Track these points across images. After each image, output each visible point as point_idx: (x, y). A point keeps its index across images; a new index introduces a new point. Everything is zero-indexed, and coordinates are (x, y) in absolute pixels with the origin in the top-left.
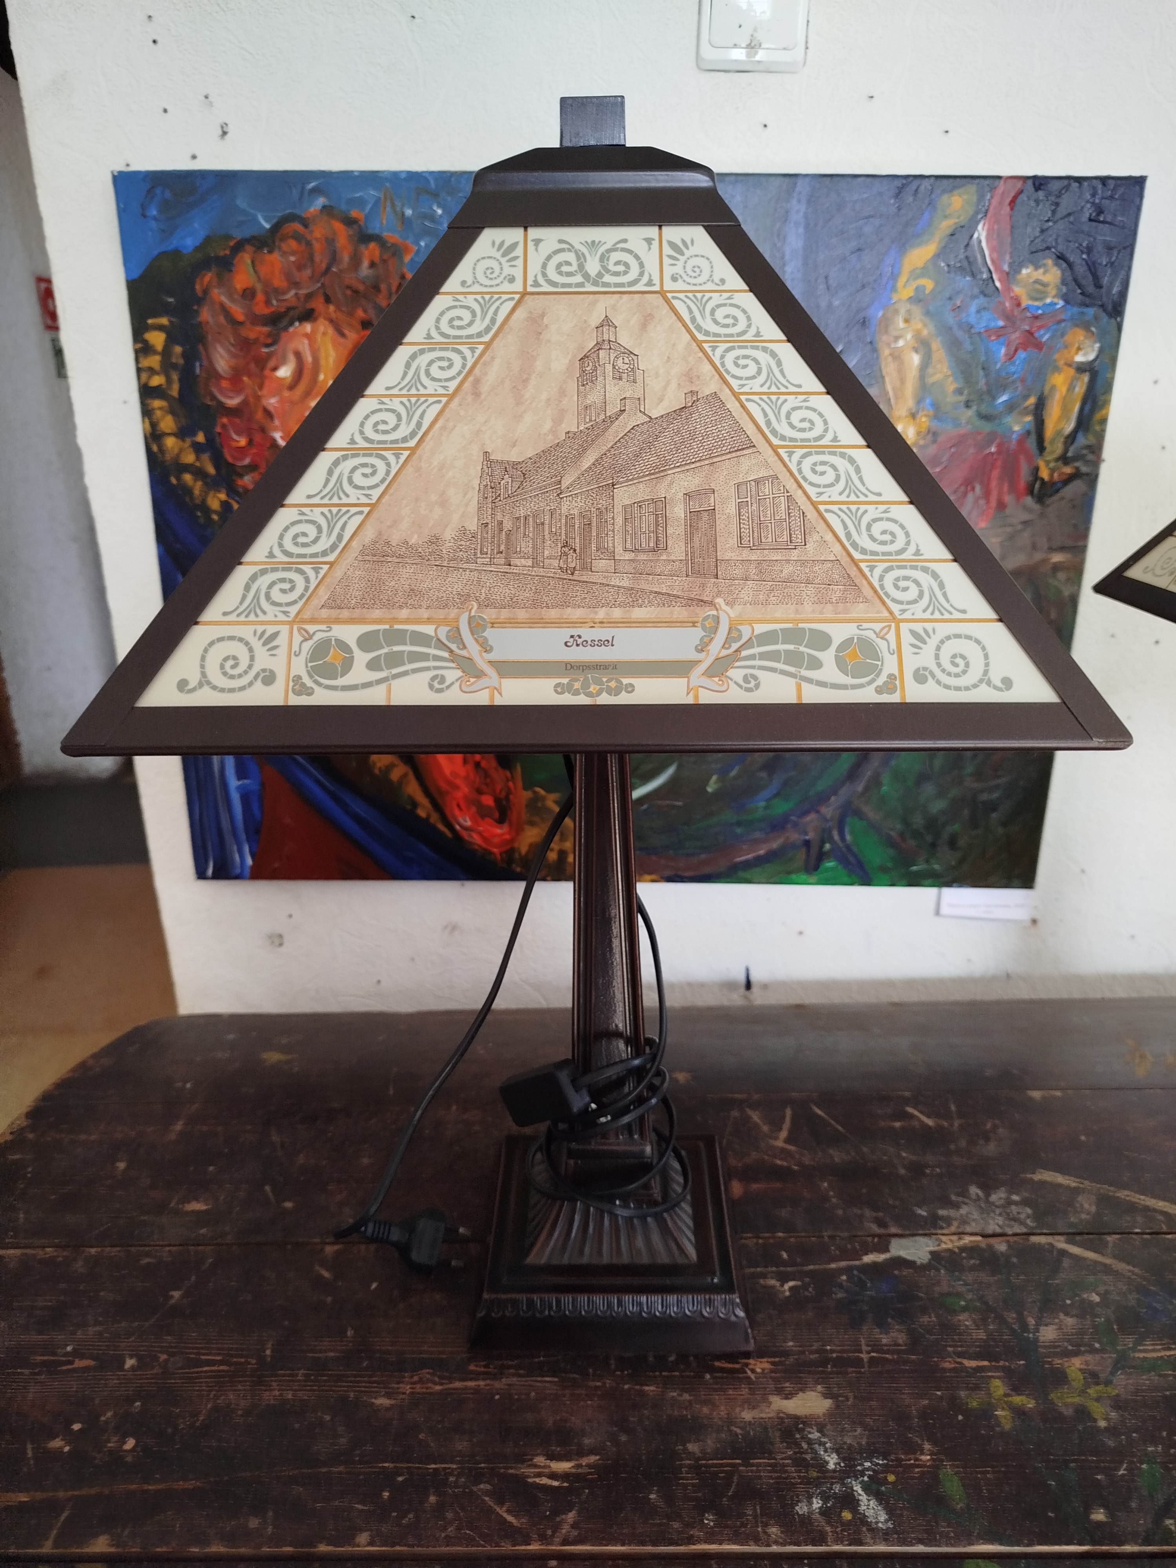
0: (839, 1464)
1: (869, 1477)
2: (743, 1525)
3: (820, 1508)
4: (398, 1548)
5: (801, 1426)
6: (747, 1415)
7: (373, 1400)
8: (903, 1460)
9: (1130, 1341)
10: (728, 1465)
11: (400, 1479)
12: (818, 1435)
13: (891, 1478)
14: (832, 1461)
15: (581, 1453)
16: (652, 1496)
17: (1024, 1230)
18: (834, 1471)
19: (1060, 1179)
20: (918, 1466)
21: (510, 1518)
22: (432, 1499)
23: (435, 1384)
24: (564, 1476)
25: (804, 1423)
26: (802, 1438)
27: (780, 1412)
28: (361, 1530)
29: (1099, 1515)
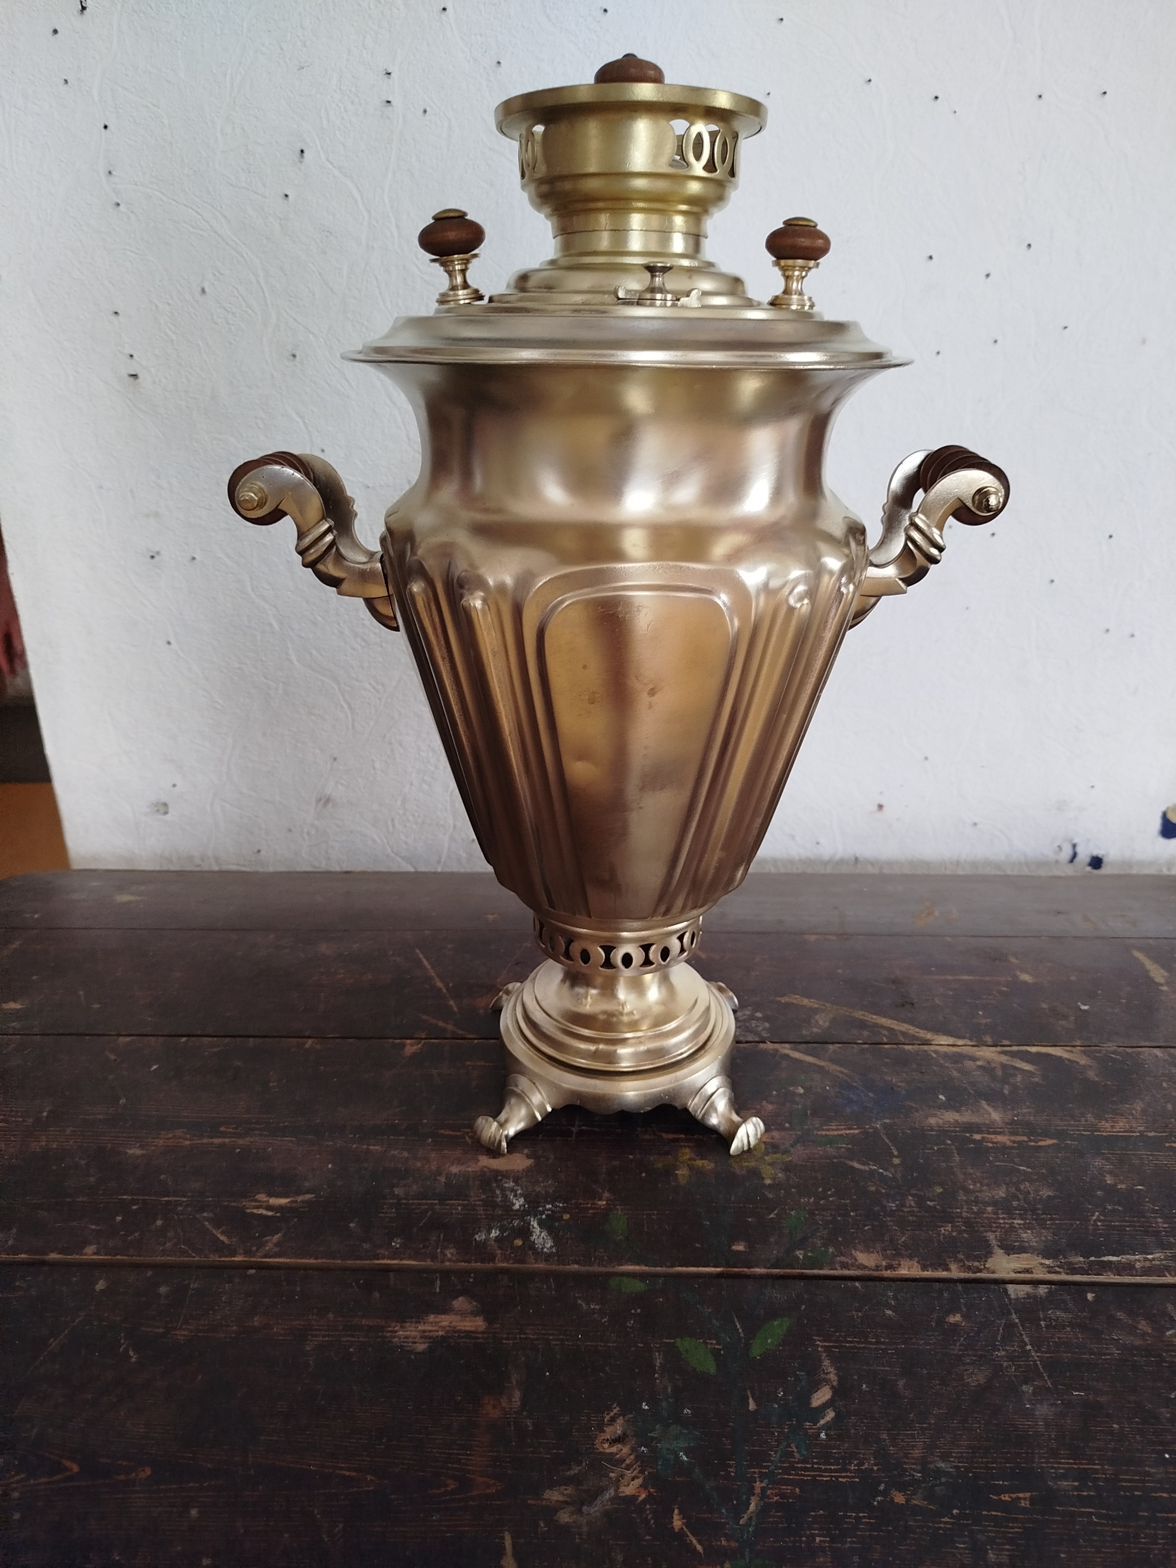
0: (524, 1206)
1: (547, 1216)
2: (424, 1247)
3: (496, 1237)
4: (119, 1257)
5: (500, 1178)
6: (455, 1169)
7: (128, 1151)
8: (581, 1204)
9: (817, 1122)
10: (426, 1204)
11: (134, 1207)
12: (512, 1184)
13: (566, 1217)
14: (518, 1203)
15: (299, 1193)
16: (352, 1225)
17: (757, 1039)
18: (517, 1210)
19: (806, 1002)
20: (594, 1209)
21: (222, 1238)
22: (159, 1223)
23: (187, 1140)
24: (280, 1208)
25: (503, 1176)
26: (498, 1186)
27: (486, 1167)
28: (90, 1244)
29: (740, 1247)
